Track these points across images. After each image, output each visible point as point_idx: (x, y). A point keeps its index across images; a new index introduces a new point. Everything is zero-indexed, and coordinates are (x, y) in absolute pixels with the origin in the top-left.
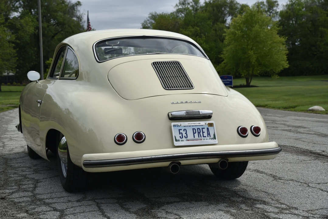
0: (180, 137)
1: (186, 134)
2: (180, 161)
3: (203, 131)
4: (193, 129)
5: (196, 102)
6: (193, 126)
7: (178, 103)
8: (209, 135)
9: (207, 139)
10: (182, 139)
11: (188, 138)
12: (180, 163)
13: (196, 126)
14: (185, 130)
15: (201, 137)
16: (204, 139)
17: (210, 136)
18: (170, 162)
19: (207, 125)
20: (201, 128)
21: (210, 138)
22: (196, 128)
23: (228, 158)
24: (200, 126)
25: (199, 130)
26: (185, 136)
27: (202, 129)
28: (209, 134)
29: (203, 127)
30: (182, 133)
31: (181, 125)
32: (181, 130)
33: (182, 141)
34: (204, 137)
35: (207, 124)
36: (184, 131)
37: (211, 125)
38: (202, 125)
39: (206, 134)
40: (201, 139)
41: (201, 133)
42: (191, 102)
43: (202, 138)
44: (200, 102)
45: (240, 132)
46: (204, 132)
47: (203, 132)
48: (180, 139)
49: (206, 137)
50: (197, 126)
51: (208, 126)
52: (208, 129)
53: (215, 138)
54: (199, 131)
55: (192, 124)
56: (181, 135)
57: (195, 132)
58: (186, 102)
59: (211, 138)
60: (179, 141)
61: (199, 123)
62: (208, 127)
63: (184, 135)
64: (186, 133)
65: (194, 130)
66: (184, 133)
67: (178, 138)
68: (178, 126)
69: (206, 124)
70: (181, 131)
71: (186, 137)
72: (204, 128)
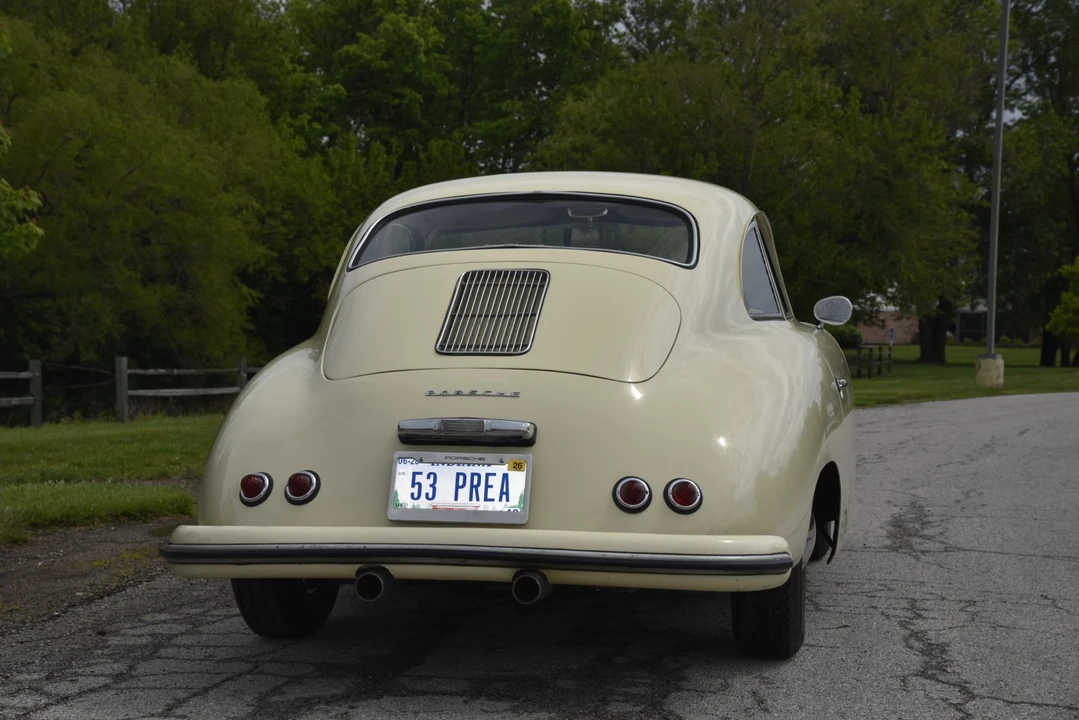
0: (412, 495)
1: (431, 489)
2: (387, 566)
3: (490, 484)
4: (458, 475)
5: (502, 395)
6: (459, 465)
7: (445, 394)
8: (504, 496)
10: (416, 502)
11: (435, 501)
12: (388, 570)
13: (469, 465)
14: (432, 476)
15: (478, 499)
16: (485, 508)
17: (508, 500)
18: (357, 567)
19: (506, 467)
20: (483, 472)
21: (506, 506)
22: (468, 471)
23: (545, 572)
24: (483, 465)
25: (476, 478)
26: (427, 494)
27: (488, 475)
28: (505, 493)
29: (490, 470)
30: (420, 485)
31: (422, 460)
32: (421, 473)
33: (413, 507)
34: (486, 499)
35: (506, 461)
36: (428, 477)
37: (518, 466)
38: (489, 465)
39: (494, 493)
40: (476, 508)
41: (481, 489)
42: (487, 394)
43: (482, 503)
44: (516, 395)
45: (619, 496)
46: (491, 486)
47: (487, 486)
48: (411, 502)
49: (493, 500)
50: (474, 465)
51: (509, 470)
52: (505, 476)
54: (475, 483)
55: (457, 458)
56: (415, 490)
57: (461, 484)
58: (473, 393)
59: (509, 504)
60: (405, 505)
61: (481, 459)
62: (506, 472)
63: (426, 489)
64: (433, 486)
65: (461, 477)
66: (426, 484)
67: (404, 498)
68: (413, 461)
69: (502, 462)
70: (418, 478)
71: (430, 496)
72: (494, 474)
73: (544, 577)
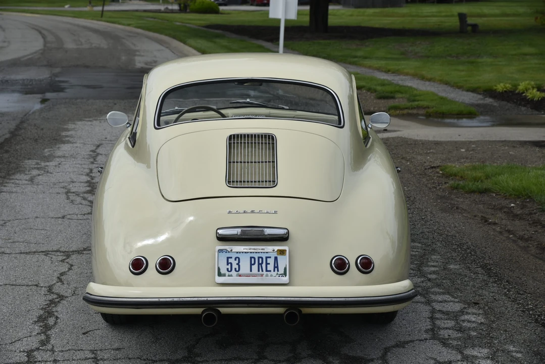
0: (228, 269)
1: (237, 266)
2: (219, 309)
3: (268, 262)
4: (251, 258)
6: (251, 253)
8: (276, 269)
9: (271, 276)
10: (230, 273)
11: (240, 272)
12: (219, 311)
13: (256, 253)
14: (237, 259)
15: (262, 271)
16: (267, 276)
17: (278, 271)
18: (202, 309)
19: (276, 253)
20: (264, 256)
21: (277, 274)
22: (256, 256)
23: (301, 309)
24: (264, 253)
25: (260, 259)
26: (235, 269)
27: (267, 258)
28: (276, 267)
29: (268, 255)
30: (231, 264)
31: (231, 250)
32: (231, 258)
33: (229, 276)
34: (267, 271)
35: (276, 250)
36: (235, 260)
37: (282, 252)
38: (267, 253)
39: (271, 267)
40: (262, 275)
41: (264, 265)
42: (260, 212)
43: (265, 272)
44: (276, 212)
45: (333, 266)
46: (269, 264)
47: (267, 264)
48: (227, 273)
49: (270, 271)
50: (259, 253)
52: (276, 259)
53: (285, 274)
54: (260, 262)
55: (250, 249)
56: (229, 267)
57: (253, 263)
58: (253, 212)
59: (279, 273)
60: (224, 275)
61: (262, 249)
62: (276, 256)
63: (235, 266)
64: (238, 264)
65: (253, 259)
66: (234, 263)
67: (223, 271)
68: (227, 251)
69: (274, 250)
70: (230, 260)
71: (237, 270)
72: (270, 257)
73: (300, 311)
